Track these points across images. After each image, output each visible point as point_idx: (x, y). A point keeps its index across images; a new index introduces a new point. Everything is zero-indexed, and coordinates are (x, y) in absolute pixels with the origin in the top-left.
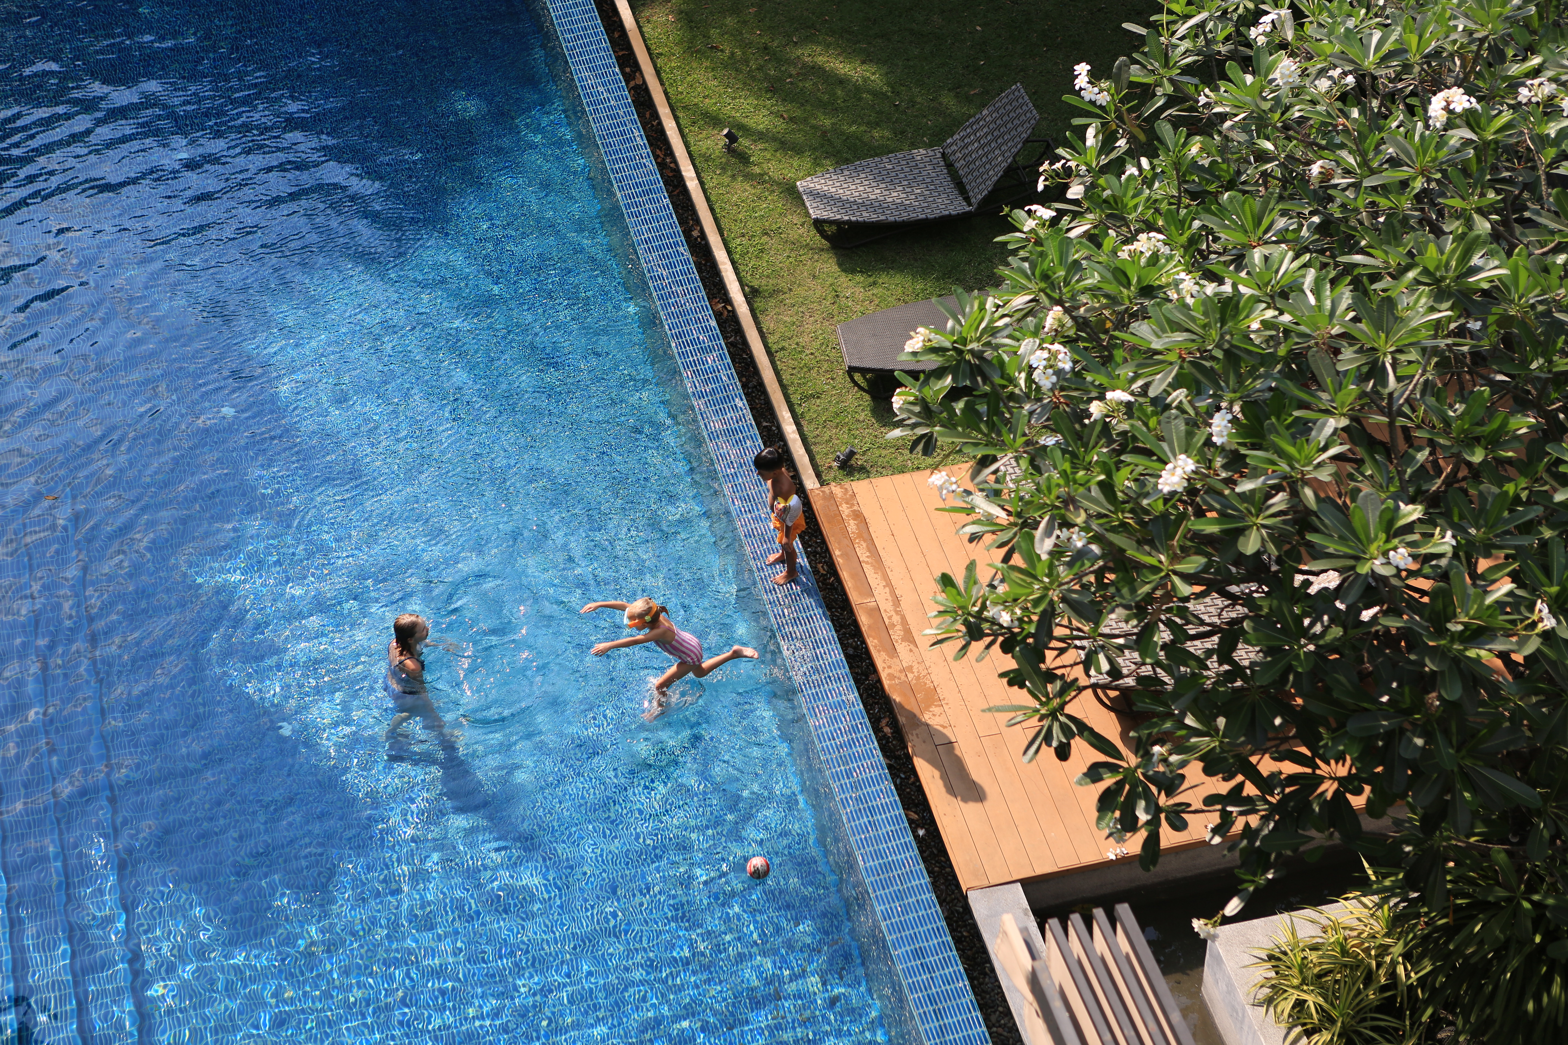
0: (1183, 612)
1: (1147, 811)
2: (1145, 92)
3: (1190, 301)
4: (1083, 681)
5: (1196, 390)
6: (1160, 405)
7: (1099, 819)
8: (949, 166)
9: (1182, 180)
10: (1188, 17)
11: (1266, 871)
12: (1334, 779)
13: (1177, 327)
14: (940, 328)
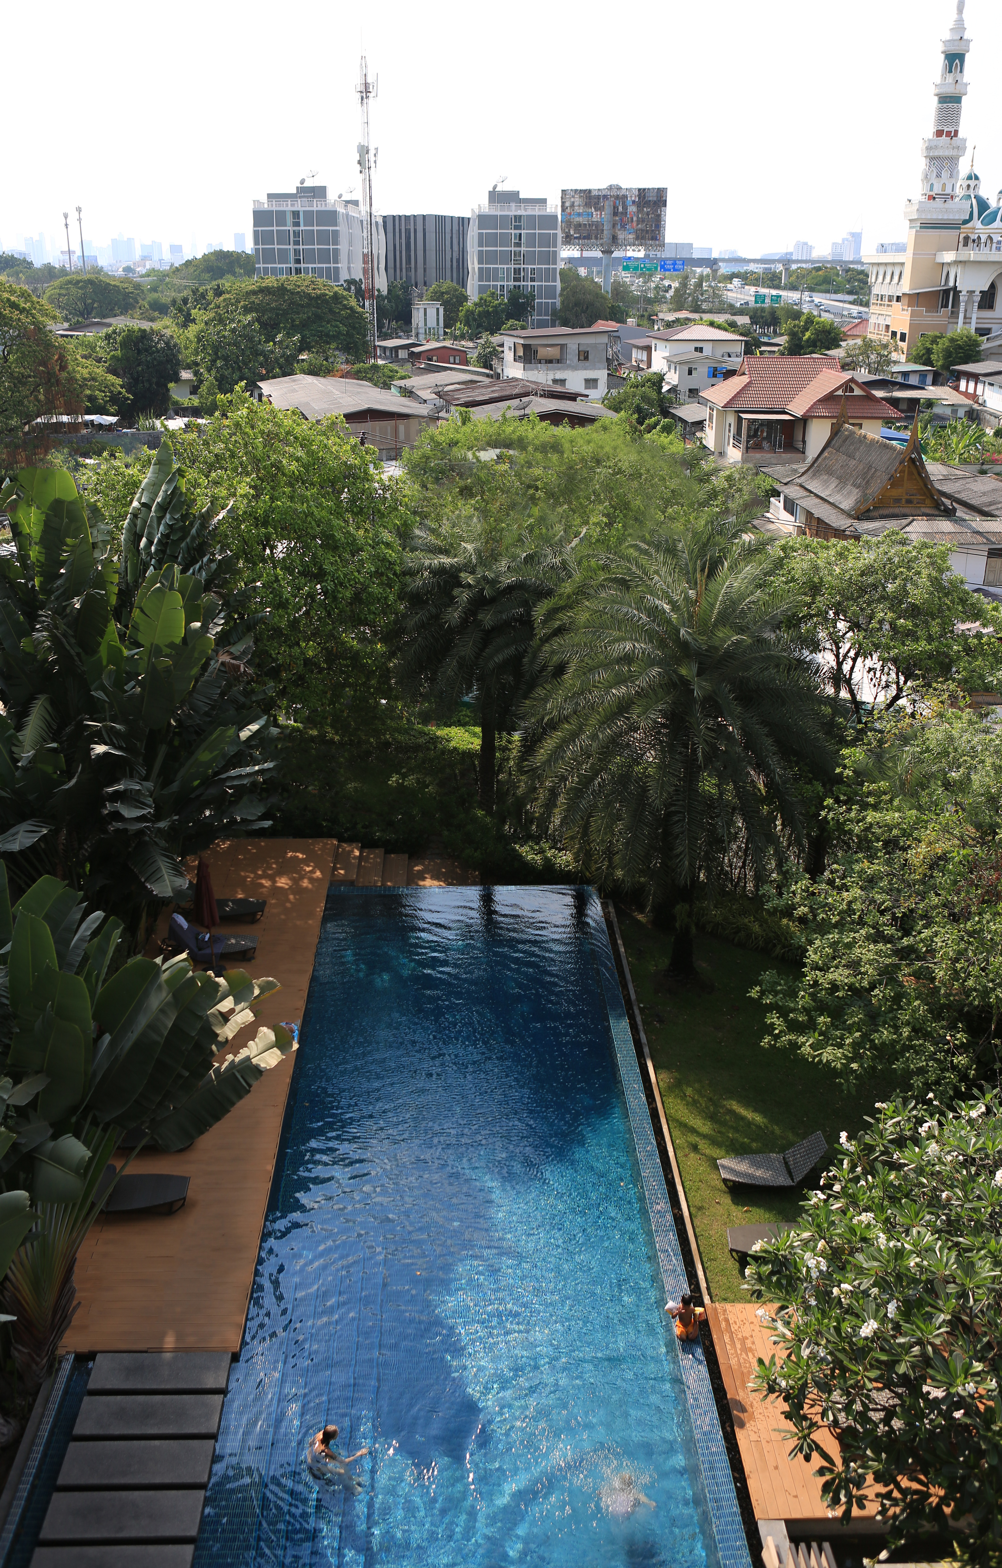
0: (868, 1397)
1: (845, 1496)
2: (870, 1149)
3: (882, 1247)
4: (820, 1423)
5: (883, 1290)
6: (866, 1293)
7: (822, 1496)
8: (786, 1163)
9: (885, 1191)
10: (892, 1118)
11: (901, 1539)
12: (937, 1496)
13: (876, 1259)
14: (769, 1242)
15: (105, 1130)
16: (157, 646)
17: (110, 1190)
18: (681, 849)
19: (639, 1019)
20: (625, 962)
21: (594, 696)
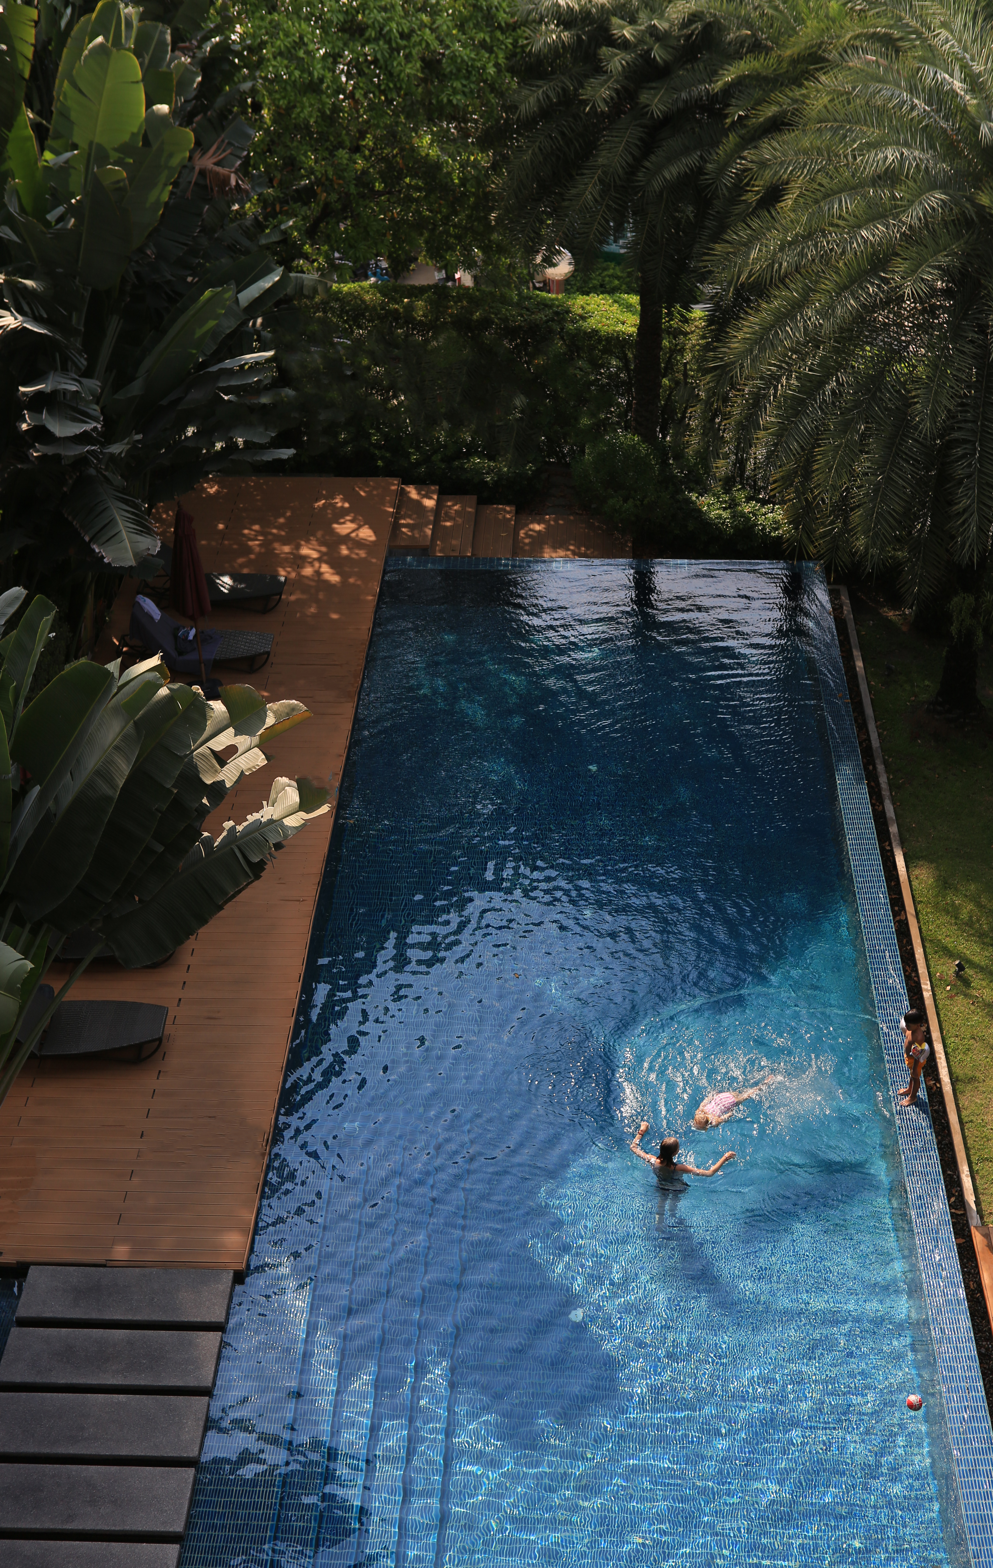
15: (34, 932)
16: (100, 148)
17: (45, 1023)
18: (965, 502)
19: (883, 780)
20: (864, 687)
21: (830, 241)
